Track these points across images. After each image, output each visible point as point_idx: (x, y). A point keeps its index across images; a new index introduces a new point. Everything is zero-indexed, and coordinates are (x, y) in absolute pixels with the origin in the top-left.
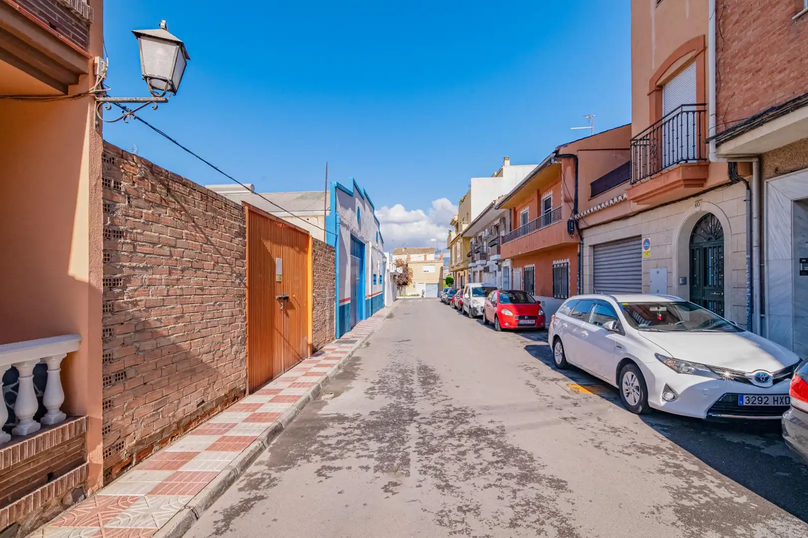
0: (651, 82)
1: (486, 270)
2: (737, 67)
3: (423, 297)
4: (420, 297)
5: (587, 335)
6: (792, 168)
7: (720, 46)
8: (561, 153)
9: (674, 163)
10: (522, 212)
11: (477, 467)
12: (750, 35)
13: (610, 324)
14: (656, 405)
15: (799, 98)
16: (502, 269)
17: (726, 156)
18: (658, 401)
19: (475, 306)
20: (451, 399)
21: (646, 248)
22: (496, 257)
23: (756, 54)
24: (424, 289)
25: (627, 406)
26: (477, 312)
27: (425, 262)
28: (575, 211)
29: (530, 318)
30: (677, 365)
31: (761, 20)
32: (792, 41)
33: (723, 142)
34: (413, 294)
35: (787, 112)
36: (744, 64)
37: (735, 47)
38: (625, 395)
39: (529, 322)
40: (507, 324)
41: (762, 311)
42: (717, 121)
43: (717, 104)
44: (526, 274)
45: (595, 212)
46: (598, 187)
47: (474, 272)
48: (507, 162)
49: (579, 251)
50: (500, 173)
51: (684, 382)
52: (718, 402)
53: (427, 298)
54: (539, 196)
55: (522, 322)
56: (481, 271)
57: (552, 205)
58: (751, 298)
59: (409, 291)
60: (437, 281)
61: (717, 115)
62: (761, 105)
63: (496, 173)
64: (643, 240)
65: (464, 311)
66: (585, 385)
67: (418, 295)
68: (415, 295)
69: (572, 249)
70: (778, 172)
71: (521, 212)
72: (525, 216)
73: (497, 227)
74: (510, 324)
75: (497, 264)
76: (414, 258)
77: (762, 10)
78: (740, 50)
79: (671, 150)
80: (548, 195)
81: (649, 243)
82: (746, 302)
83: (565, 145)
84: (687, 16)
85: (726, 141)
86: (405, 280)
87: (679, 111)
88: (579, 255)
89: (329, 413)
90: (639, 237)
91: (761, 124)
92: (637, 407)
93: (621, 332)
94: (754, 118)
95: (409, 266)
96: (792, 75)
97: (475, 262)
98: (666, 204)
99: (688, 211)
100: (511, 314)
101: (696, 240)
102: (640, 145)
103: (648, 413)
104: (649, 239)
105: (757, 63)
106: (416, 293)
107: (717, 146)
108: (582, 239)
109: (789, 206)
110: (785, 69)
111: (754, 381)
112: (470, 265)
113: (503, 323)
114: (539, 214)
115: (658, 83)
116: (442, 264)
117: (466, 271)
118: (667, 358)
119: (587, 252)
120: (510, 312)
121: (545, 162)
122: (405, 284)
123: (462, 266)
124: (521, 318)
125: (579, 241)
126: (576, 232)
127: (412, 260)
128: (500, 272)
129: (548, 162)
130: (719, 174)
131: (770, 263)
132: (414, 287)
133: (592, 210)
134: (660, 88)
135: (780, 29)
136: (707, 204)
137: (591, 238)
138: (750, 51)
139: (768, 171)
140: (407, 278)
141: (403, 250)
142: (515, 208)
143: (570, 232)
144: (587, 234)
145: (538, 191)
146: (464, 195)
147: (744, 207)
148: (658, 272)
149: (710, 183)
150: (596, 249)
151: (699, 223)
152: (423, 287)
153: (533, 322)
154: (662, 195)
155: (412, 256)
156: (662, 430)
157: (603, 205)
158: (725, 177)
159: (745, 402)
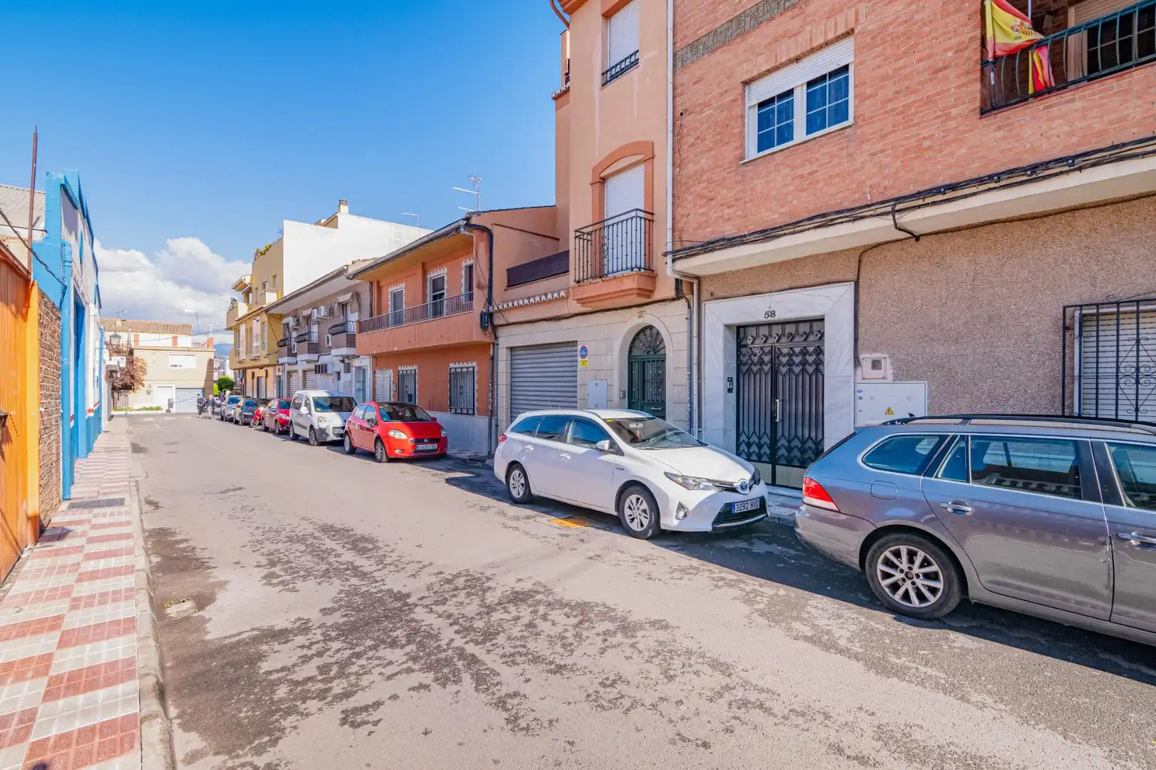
0: (594, 169)
1: (321, 369)
2: (692, 189)
3: (168, 411)
4: (164, 412)
5: (569, 458)
6: (724, 295)
7: (678, 162)
8: (474, 221)
9: (627, 269)
10: (392, 289)
11: (566, 634)
12: (704, 162)
13: (605, 444)
14: (669, 526)
15: (745, 236)
16: (353, 370)
17: (678, 272)
18: (670, 522)
19: (323, 425)
20: (431, 564)
21: (583, 357)
22: (344, 351)
23: (710, 182)
24: (173, 397)
25: (632, 532)
26: (328, 435)
27: (174, 349)
28: (490, 301)
29: (432, 441)
30: (685, 482)
31: (713, 152)
32: (737, 183)
33: (679, 259)
34: (148, 406)
35: (735, 245)
36: (699, 188)
37: (691, 168)
38: (628, 521)
39: (430, 447)
40: (397, 451)
41: (700, 426)
42: (673, 236)
43: (674, 219)
44: (400, 379)
45: (520, 307)
46: (517, 277)
47: (289, 372)
48: (344, 209)
49: (491, 353)
50: (332, 222)
51: (693, 498)
52: (720, 513)
53: (178, 414)
54: (425, 273)
55: (420, 447)
56: (304, 372)
57: (446, 286)
58: (691, 413)
59: (136, 401)
60: (202, 385)
61: (673, 230)
62: (712, 232)
63: (323, 221)
64: (579, 347)
65: (294, 434)
66: (568, 518)
67: (158, 409)
68: (151, 409)
69: (485, 350)
70: (713, 297)
71: (390, 290)
72: (397, 297)
73: (343, 306)
74: (403, 450)
75: (343, 361)
76: (146, 339)
77: (716, 143)
78: (695, 174)
79: (624, 254)
80: (439, 273)
81: (586, 351)
82: (686, 417)
83: (478, 214)
84: (635, 114)
85: (681, 258)
86: (128, 380)
87: (633, 214)
88: (493, 358)
89: (235, 631)
90: (574, 343)
91: (713, 250)
92: (646, 531)
93: (619, 452)
94: (709, 243)
95: (136, 354)
96: (738, 213)
97: (295, 355)
98: (608, 310)
99: (632, 321)
100: (404, 436)
101: (635, 352)
102: (588, 241)
103: (661, 535)
104: (587, 346)
105: (710, 192)
106: (154, 406)
107: (674, 261)
108: (496, 338)
109: (721, 328)
110: (733, 206)
111: (739, 490)
112: (285, 360)
113: (392, 450)
114: (424, 299)
115: (602, 175)
116: (212, 356)
117: (270, 370)
118: (676, 476)
119: (503, 355)
120: (402, 434)
121: (447, 229)
122: (127, 388)
123: (266, 362)
124: (419, 441)
125: (493, 341)
126: (490, 329)
127: (141, 344)
128: (350, 374)
129: (453, 230)
130: (665, 289)
131: (706, 380)
132: (149, 393)
133: (516, 304)
134: (603, 180)
135: (728, 168)
136: (651, 316)
137: (509, 338)
138: (704, 178)
139: (705, 295)
140: (133, 377)
141: (119, 323)
142: (378, 282)
143: (484, 328)
144: (502, 333)
145: (423, 264)
146: (268, 245)
147: (685, 324)
148: (596, 384)
149: (657, 296)
150: (515, 353)
151: (637, 335)
152: (172, 394)
153: (435, 446)
154: (610, 301)
155: (142, 336)
156: (681, 549)
157: (532, 300)
158: (672, 293)
159: (736, 510)
